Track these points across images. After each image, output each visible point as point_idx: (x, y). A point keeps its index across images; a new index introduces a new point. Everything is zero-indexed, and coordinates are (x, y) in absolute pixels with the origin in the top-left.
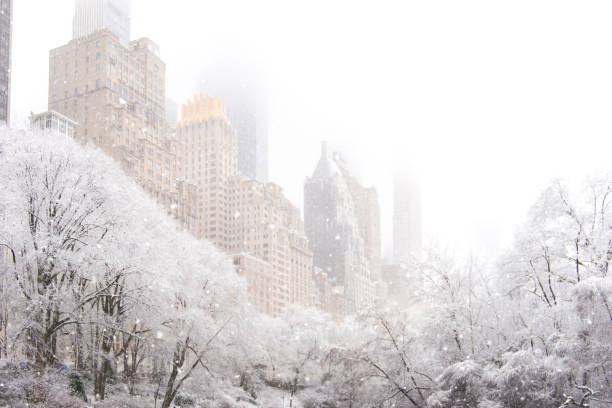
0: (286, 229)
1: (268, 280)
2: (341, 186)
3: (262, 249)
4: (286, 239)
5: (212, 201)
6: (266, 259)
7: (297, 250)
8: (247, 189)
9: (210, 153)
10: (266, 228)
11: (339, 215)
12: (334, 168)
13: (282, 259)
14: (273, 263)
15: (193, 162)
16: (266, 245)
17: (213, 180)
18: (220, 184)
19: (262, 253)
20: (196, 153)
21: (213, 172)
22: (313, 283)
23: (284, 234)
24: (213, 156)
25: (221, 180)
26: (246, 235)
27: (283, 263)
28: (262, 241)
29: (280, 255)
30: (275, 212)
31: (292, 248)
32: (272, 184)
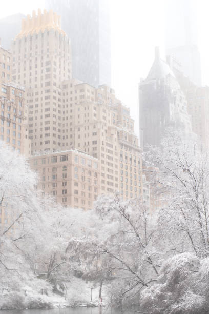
0: (115, 126)
1: (96, 175)
2: (174, 86)
3: (91, 146)
4: (115, 136)
5: (46, 104)
6: (95, 155)
7: (126, 146)
8: (78, 91)
9: (45, 59)
10: (94, 127)
11: (171, 112)
12: (167, 70)
13: (110, 155)
14: (102, 158)
15: (31, 68)
16: (95, 142)
17: (48, 84)
18: (55, 88)
19: (91, 150)
20: (33, 61)
21: (48, 76)
22: (144, 176)
23: (113, 132)
24: (48, 63)
25: (55, 84)
26: (77, 133)
27: (111, 158)
28: (91, 139)
29: (109, 151)
30: (104, 111)
31: (122, 144)
32: (104, 86)
